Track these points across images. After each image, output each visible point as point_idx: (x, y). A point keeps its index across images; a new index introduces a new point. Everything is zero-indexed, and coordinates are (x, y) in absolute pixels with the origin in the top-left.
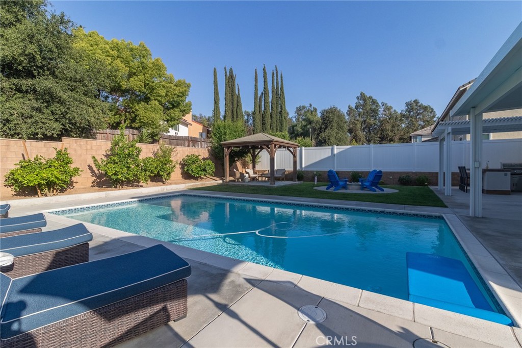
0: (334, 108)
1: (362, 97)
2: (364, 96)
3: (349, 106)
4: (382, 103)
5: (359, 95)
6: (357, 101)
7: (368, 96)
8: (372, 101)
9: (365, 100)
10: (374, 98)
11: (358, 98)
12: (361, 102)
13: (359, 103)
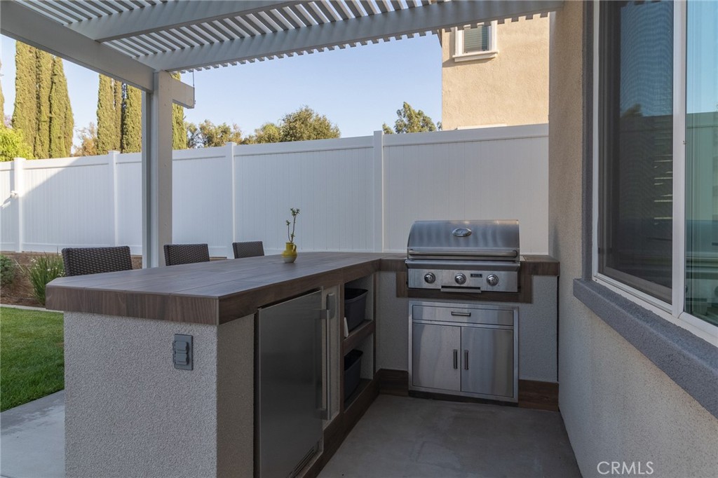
0: (307, 111)
1: (406, 111)
2: (409, 110)
3: (384, 125)
4: (438, 124)
5: (401, 108)
6: (397, 117)
7: (417, 112)
8: (424, 120)
9: (410, 117)
10: (426, 114)
11: (399, 113)
12: (405, 120)
13: (402, 121)
